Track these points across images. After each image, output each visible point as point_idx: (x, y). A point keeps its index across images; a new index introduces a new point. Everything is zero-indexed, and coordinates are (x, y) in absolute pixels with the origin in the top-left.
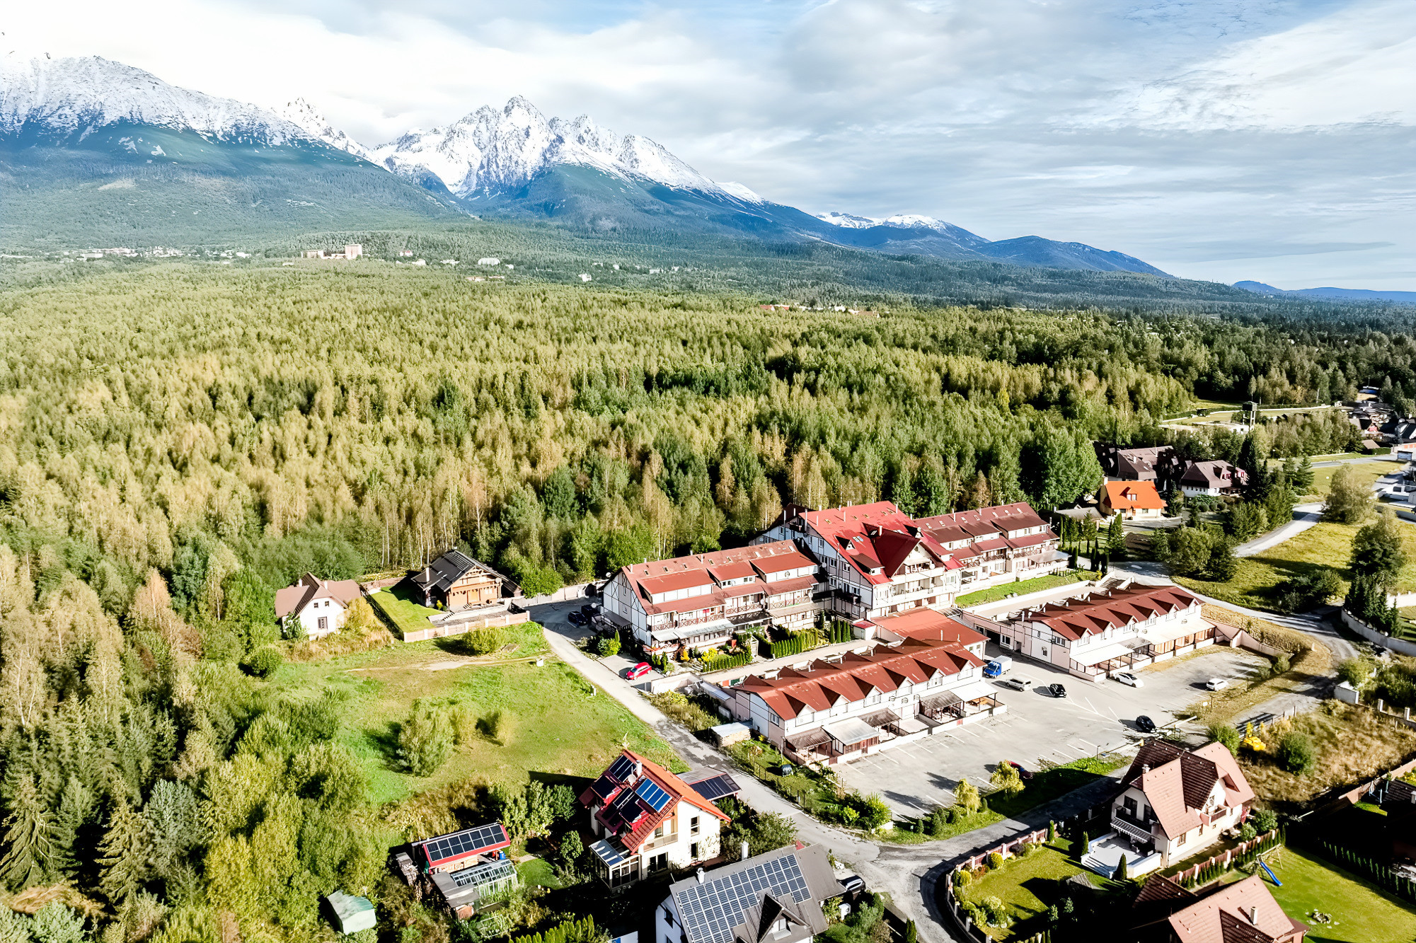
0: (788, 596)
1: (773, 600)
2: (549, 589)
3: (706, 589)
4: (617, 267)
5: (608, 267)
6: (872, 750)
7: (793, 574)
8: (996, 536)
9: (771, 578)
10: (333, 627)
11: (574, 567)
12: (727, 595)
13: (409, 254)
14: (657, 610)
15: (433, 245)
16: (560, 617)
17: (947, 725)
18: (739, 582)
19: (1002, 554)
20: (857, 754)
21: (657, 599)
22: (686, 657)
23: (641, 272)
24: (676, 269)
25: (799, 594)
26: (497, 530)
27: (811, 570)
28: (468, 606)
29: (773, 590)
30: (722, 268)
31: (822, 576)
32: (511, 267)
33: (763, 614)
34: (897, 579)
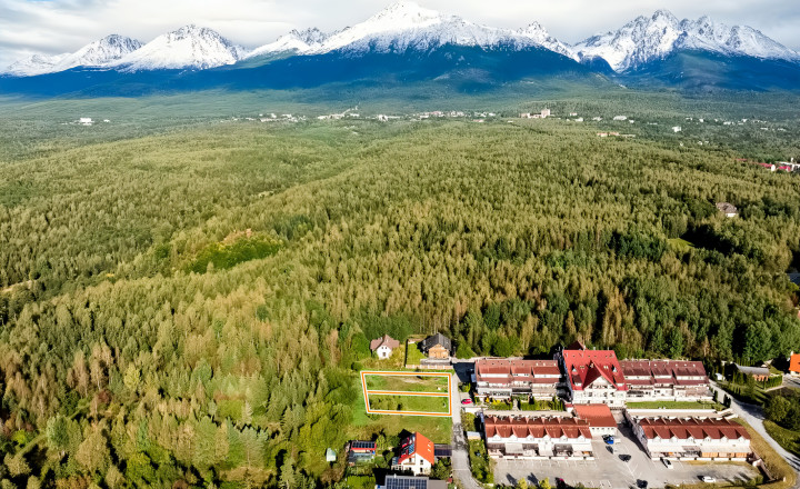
0: (543, 385)
1: (534, 385)
2: (469, 356)
3: (505, 376)
4: (702, 120)
5: (696, 120)
6: (519, 457)
7: (548, 376)
8: (669, 377)
9: (537, 376)
10: (387, 356)
11: (482, 348)
12: (514, 379)
13: (575, 114)
14: (481, 380)
15: (590, 108)
16: (463, 370)
17: (561, 458)
18: (522, 375)
19: (672, 387)
20: (513, 457)
21: (483, 376)
22: (488, 400)
23: (717, 123)
24: (745, 120)
25: (548, 385)
26: (462, 326)
27: (559, 376)
28: (436, 358)
29: (536, 381)
30: (779, 120)
31: (563, 380)
32: (632, 121)
33: (530, 391)
34: (587, 389)
